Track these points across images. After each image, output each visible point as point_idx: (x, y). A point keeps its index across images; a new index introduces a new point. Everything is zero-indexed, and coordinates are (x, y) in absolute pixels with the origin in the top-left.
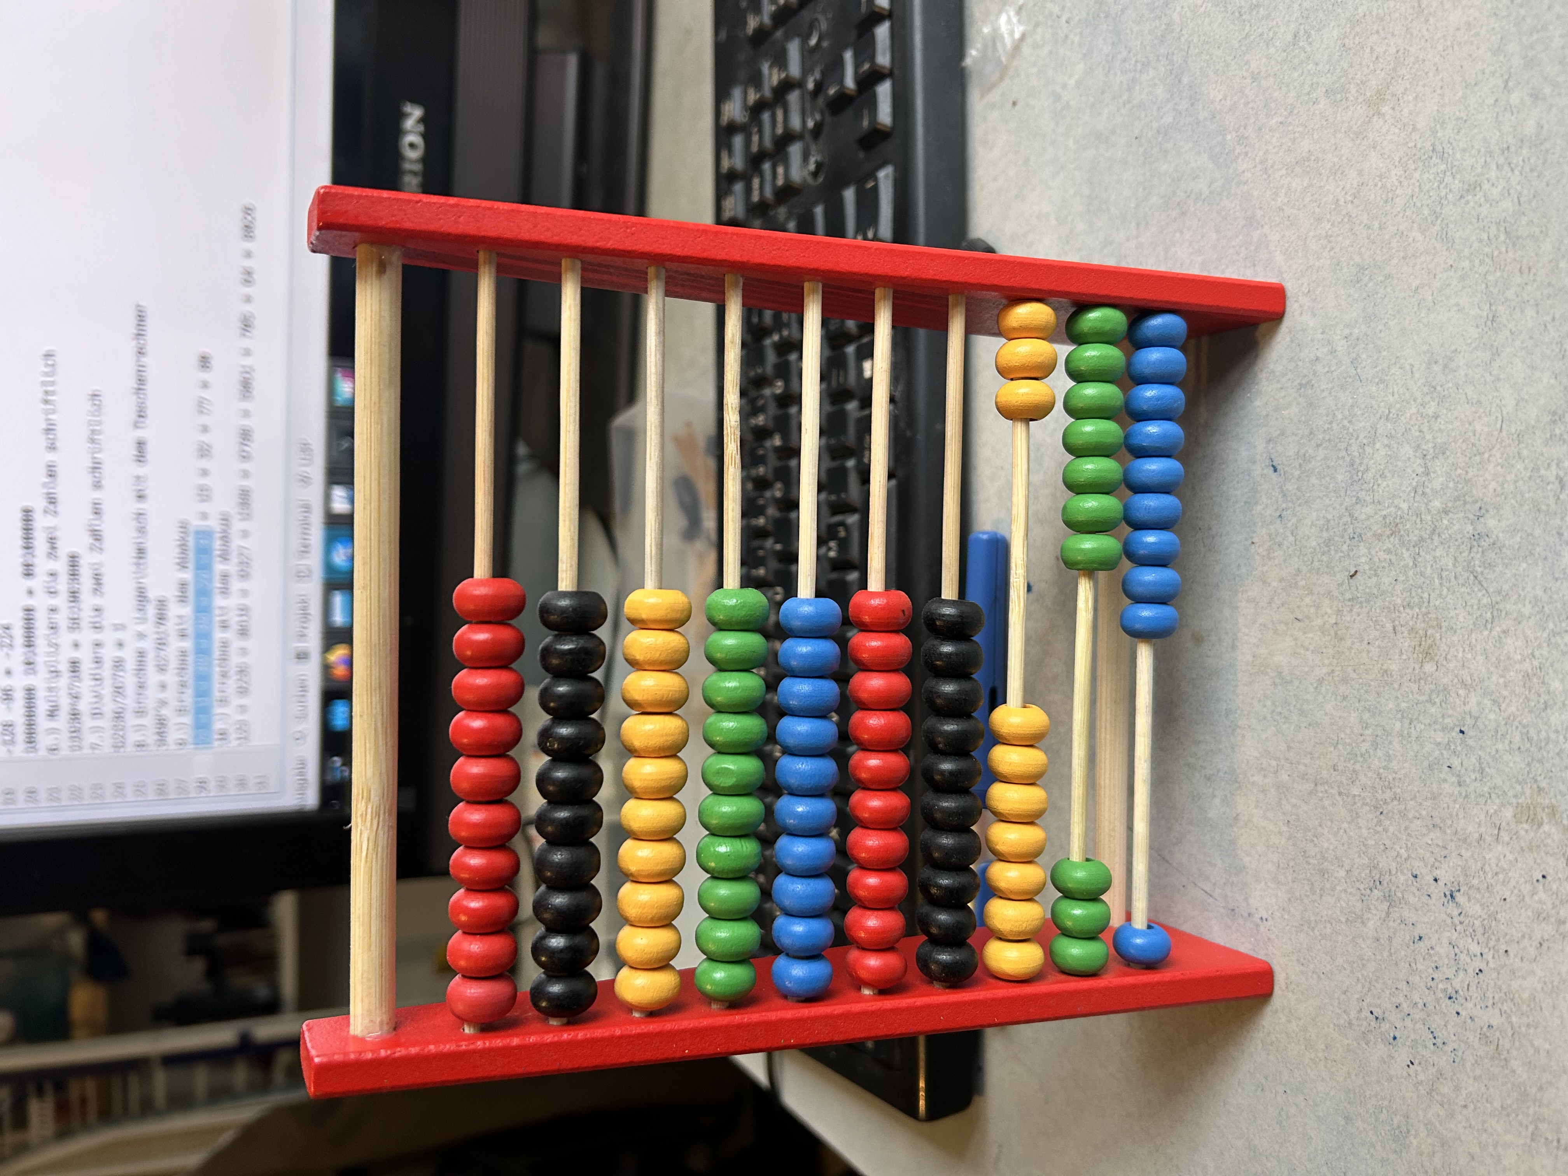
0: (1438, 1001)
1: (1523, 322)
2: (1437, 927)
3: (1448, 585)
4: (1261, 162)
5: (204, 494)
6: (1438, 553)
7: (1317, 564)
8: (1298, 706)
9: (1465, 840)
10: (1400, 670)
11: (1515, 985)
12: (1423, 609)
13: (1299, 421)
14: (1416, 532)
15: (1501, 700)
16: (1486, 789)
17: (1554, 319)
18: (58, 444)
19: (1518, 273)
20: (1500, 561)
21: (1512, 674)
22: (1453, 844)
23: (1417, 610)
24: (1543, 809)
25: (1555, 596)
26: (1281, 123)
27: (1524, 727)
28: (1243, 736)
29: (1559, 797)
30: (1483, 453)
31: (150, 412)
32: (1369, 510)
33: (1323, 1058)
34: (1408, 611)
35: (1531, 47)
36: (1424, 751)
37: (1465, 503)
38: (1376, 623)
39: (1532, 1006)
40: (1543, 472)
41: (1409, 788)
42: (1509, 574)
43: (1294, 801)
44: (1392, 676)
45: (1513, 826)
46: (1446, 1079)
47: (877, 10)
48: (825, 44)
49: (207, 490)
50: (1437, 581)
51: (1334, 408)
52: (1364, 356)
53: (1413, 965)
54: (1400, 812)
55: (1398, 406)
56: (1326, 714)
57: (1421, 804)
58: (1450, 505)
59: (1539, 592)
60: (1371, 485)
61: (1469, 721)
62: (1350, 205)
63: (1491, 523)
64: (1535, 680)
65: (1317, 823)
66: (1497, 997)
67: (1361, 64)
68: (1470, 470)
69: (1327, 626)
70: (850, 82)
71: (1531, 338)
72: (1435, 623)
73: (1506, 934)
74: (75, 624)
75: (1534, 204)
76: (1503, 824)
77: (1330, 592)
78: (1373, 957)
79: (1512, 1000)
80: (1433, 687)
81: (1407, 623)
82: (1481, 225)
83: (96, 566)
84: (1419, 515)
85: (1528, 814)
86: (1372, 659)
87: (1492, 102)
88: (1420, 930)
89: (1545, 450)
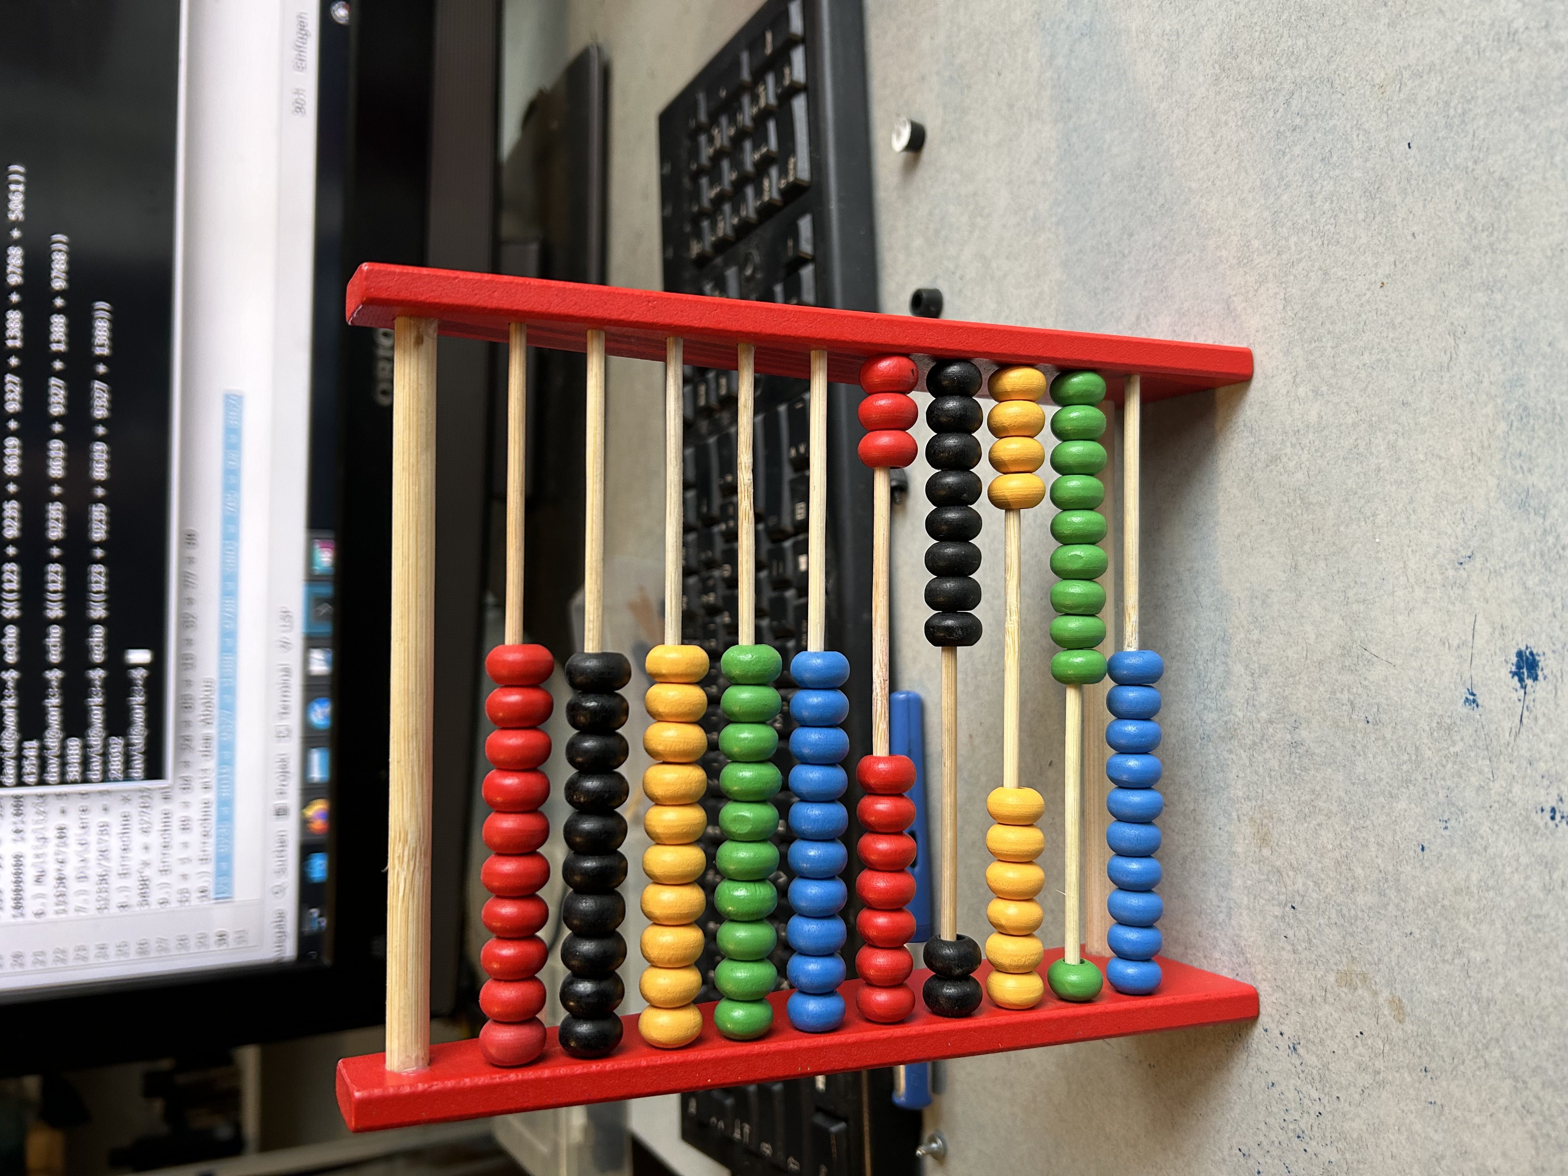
0: (1289, 1139)
1: (1317, 572)
2: (1284, 1075)
3: (1275, 783)
6: (1268, 755)
9: (1301, 1000)
10: (1244, 853)
11: (1347, 1126)
12: (1259, 802)
14: (1251, 737)
15: (1320, 882)
16: (1314, 957)
17: (1339, 572)
19: (1311, 533)
20: (1312, 766)
21: (1327, 860)
22: (1292, 1003)
23: (1254, 802)
24: (1357, 976)
25: (1354, 798)
27: (1338, 905)
29: (1368, 966)
30: (1295, 676)
32: (1214, 715)
34: (1247, 802)
35: (1311, 352)
36: (1266, 923)
38: (1225, 811)
39: (1360, 1144)
40: (1338, 695)
41: (1257, 953)
42: (1319, 778)
44: (1238, 858)
45: (1336, 989)
47: (802, 255)
48: (757, 277)
50: (1267, 779)
51: (1183, 627)
52: (1203, 587)
53: (1269, 1107)
55: (1230, 631)
56: (1191, 888)
57: (1266, 968)
58: (1274, 716)
59: (1343, 794)
60: (1214, 695)
61: (1298, 899)
63: (1304, 734)
64: (1344, 867)
66: (1334, 1136)
68: (1286, 689)
69: (1187, 812)
71: (1323, 585)
72: (1268, 815)
73: (1337, 1082)
75: (1319, 478)
76: (1329, 987)
77: (1188, 783)
78: (1237, 1100)
79: (1345, 1139)
80: (1270, 868)
82: (1282, 490)
84: (1251, 723)
85: (1346, 980)
86: (1223, 842)
87: (1285, 393)
88: (1272, 1077)
89: (1339, 678)
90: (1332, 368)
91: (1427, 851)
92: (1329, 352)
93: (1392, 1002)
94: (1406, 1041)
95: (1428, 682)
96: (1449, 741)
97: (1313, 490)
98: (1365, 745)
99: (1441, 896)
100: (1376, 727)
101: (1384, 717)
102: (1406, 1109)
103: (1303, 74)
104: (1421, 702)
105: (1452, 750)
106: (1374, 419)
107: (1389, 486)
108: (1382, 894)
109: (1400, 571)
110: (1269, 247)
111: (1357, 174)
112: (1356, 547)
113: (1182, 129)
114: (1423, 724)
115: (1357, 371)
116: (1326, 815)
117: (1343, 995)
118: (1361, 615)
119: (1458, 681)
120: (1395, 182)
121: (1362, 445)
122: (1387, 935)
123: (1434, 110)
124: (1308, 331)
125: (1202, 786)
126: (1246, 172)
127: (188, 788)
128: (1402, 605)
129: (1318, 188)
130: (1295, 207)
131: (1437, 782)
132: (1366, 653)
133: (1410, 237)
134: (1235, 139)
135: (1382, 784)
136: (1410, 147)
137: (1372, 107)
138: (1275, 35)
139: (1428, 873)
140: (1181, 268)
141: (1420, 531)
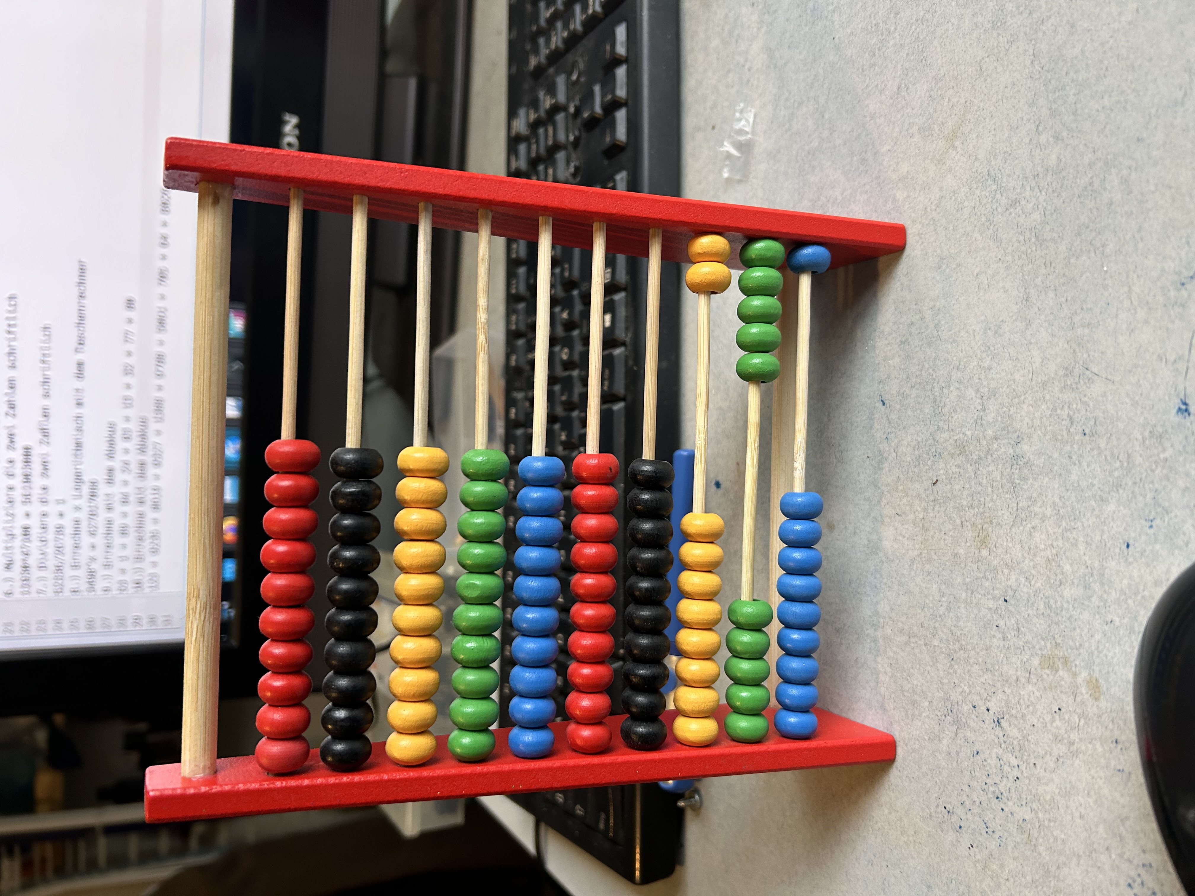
0: (989, 800)
1: (1046, 302)
2: (988, 745)
3: (996, 492)
4: (877, 178)
5: (127, 402)
6: (991, 469)
7: (911, 474)
8: (898, 578)
9: (1007, 681)
10: (965, 554)
11: (1041, 789)
12: (981, 510)
13: (900, 369)
14: (977, 453)
15: (1031, 578)
16: (1021, 643)
17: (1067, 300)
18: (17, 364)
19: (1043, 266)
20: (1031, 476)
21: (1038, 559)
22: (999, 684)
23: (976, 510)
24: (1059, 660)
25: (1067, 503)
26: (889, 150)
28: (861, 600)
29: (1069, 651)
30: (1020, 396)
31: (87, 341)
32: (946, 435)
33: (912, 841)
34: (971, 510)
35: (1054, 101)
36: (981, 614)
37: (1008, 432)
38: (950, 518)
39: (1052, 805)
40: (1059, 411)
41: (971, 641)
42: (1036, 485)
43: (895, 649)
44: (960, 558)
45: (1039, 671)
46: (994, 858)
47: (617, 57)
48: (583, 79)
49: (130, 399)
50: (990, 489)
51: (923, 359)
52: (943, 322)
53: (973, 772)
54: (965, 659)
55: (965, 360)
56: (916, 585)
57: (978, 653)
58: (999, 433)
59: (1057, 500)
60: (947, 417)
61: (1010, 593)
62: (934, 212)
63: (1025, 447)
64: (1054, 564)
65: (910, 665)
66: (1029, 798)
67: (942, 110)
69: (918, 520)
70: (598, 109)
71: (1052, 313)
72: (988, 520)
73: (1034, 752)
74: (27, 499)
75: (1054, 216)
76: (1033, 669)
77: (920, 495)
78: (946, 766)
79: (1039, 801)
80: (987, 567)
81: (970, 519)
82: (1019, 230)
83: (44, 456)
84: (978, 440)
85: (1049, 663)
86: (947, 545)
87: (1028, 141)
88: (977, 747)
89: (1060, 396)
90: (1073, 114)
91: (1131, 548)
92: (1072, 99)
93: (1089, 682)
94: (1100, 716)
95: (1144, 395)
96: (1160, 449)
97: (1048, 227)
98: (1081, 456)
99: (1142, 587)
100: (1091, 439)
101: (1100, 429)
102: (1096, 775)
104: (1136, 414)
105: (1162, 456)
106: (1109, 157)
107: (1120, 218)
108: (1087, 587)
109: (1125, 295)
112: (1084, 276)
114: (1136, 433)
115: (1097, 114)
116: (1041, 519)
118: (1085, 338)
119: (1173, 392)
121: (1097, 183)
122: (1089, 623)
124: (1053, 82)
127: (127, 502)
128: (1124, 326)
131: (1146, 485)
132: (1088, 372)
135: (1094, 489)
139: (1131, 567)
140: (941, 37)
141: (1146, 257)
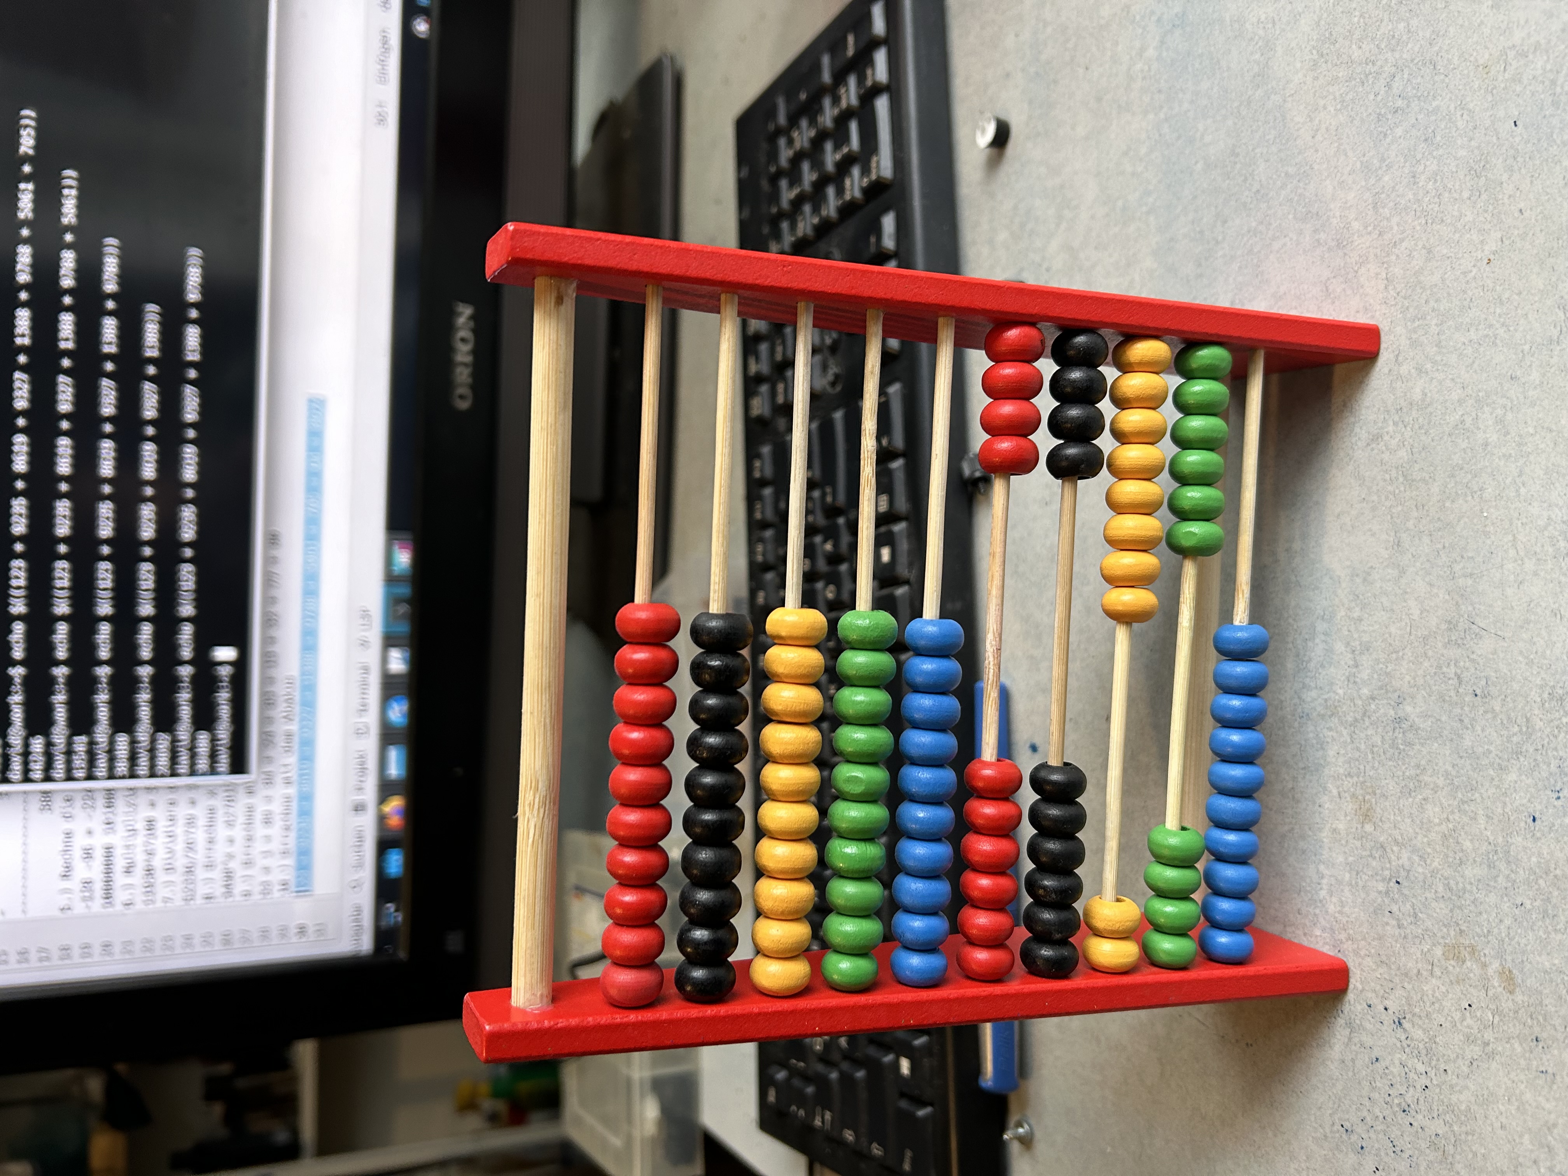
0: (1395, 1114)
1: (1421, 548)
2: (1389, 1050)
3: (1378, 759)
6: (1369, 732)
7: (1275, 737)
9: (1406, 975)
10: (1346, 829)
11: (1454, 1098)
12: (1361, 779)
14: (1351, 714)
15: (1426, 856)
16: (1420, 931)
17: (1444, 547)
19: (1415, 509)
20: (1417, 741)
21: (1433, 834)
22: (1397, 978)
23: (1355, 779)
24: (1465, 948)
25: (1462, 772)
27: (1446, 879)
29: (1476, 938)
30: (1398, 652)
32: (1313, 693)
34: (1349, 779)
36: (1369, 898)
37: (1387, 692)
38: (1325, 788)
39: (1469, 1116)
40: (1445, 669)
41: (1360, 930)
42: (1425, 753)
44: (1340, 834)
45: (1443, 962)
50: (1370, 755)
51: (1281, 606)
52: (1301, 566)
53: (1373, 1083)
54: (1354, 950)
55: (1330, 609)
56: (1289, 865)
57: (1370, 944)
58: (1376, 692)
59: (1450, 769)
60: (1314, 673)
61: (1403, 874)
64: (1451, 840)
66: (1441, 1110)
68: (1389, 665)
69: (1286, 790)
71: (1428, 561)
72: (1370, 790)
73: (1444, 1055)
75: (1423, 454)
76: (1436, 961)
77: (1286, 761)
79: (1453, 1112)
80: (1372, 844)
81: (1349, 790)
84: (1352, 700)
85: (1454, 953)
86: (1323, 819)
87: (1387, 372)
88: (1376, 1053)
90: (1436, 346)
91: (1538, 822)
92: (1434, 329)
93: (1501, 974)
94: (1516, 1012)
95: (1539, 654)
98: (1473, 719)
99: (1553, 866)
100: (1484, 700)
101: (1494, 690)
102: (1516, 1079)
103: (1405, 56)
104: (1532, 673)
106: (1480, 394)
107: (1497, 460)
108: (1491, 866)
109: (1510, 544)
110: (1370, 229)
111: (1462, 153)
112: (1462, 522)
113: (1278, 115)
114: (1534, 695)
115: (1463, 347)
116: (1432, 790)
117: (1451, 968)
118: (1468, 589)
120: (1500, 160)
121: (1469, 421)
122: (1496, 906)
123: (1540, 88)
124: (1411, 310)
125: (1301, 765)
126: (1346, 155)
127: (271, 783)
128: (1512, 577)
129: (1422, 168)
130: (1397, 188)
131: (1549, 752)
132: (1473, 626)
133: (1517, 214)
134: (1334, 123)
135: (1491, 756)
136: (1516, 125)
137: (1476, 86)
138: (1375, 19)
139: (1539, 844)
140: (1278, 252)
141: (1530, 504)
